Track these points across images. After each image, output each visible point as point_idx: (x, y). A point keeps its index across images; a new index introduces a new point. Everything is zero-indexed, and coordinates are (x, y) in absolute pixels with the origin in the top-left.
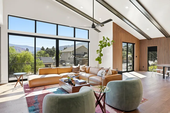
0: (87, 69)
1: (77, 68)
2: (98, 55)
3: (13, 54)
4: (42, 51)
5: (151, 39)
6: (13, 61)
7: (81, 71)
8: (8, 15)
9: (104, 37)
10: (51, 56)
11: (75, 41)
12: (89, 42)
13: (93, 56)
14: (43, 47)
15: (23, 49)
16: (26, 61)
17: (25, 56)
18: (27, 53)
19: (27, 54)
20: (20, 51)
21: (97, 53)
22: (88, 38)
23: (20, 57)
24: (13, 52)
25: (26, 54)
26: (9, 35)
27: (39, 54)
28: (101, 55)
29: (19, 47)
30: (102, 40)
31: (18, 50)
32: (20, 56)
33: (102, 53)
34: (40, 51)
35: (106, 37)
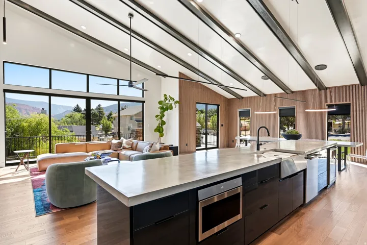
0: (134, 145)
1: (118, 143)
2: (157, 123)
3: (12, 119)
4: (77, 113)
5: (243, 98)
6: (12, 133)
7: (124, 148)
8: (4, 62)
9: (165, 95)
10: (95, 124)
11: (119, 100)
12: (143, 102)
13: (150, 124)
14: (77, 105)
15: (34, 109)
16: (40, 135)
17: (38, 124)
18: (42, 117)
19: (43, 121)
20: (29, 115)
21: (157, 120)
22: (143, 97)
23: (29, 126)
24: (12, 117)
25: (41, 119)
26: (6, 93)
27: (69, 120)
28: (163, 123)
29: (27, 105)
30: (163, 99)
31: (24, 112)
32: (27, 124)
33: (163, 119)
34: (71, 113)
35: (168, 96)
